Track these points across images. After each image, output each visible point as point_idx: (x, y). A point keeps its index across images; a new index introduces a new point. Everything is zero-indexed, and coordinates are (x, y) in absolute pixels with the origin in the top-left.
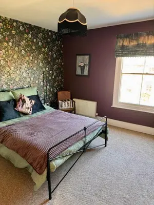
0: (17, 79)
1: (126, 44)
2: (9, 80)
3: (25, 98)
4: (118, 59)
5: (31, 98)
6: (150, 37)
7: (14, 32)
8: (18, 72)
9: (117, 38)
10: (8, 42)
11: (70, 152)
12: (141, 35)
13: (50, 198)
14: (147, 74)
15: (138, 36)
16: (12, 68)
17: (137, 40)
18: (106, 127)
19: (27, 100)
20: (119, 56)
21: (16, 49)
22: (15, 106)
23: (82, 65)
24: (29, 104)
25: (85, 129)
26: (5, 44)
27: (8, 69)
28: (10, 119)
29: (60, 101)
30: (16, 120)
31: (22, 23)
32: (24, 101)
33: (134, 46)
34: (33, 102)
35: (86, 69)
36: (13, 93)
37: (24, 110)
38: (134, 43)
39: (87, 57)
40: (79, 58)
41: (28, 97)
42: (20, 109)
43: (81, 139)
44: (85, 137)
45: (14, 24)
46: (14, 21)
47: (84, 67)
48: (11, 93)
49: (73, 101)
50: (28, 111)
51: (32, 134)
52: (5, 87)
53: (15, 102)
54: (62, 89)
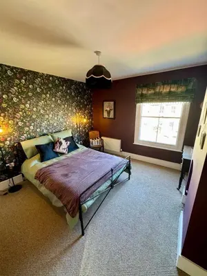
0: (55, 124)
1: (144, 92)
2: (49, 125)
3: (62, 140)
4: (138, 105)
5: (66, 139)
6: (165, 86)
7: (50, 85)
8: (56, 118)
9: (137, 87)
10: (46, 94)
11: (99, 192)
12: (157, 85)
13: (83, 234)
14: (163, 117)
15: (154, 86)
16: (51, 115)
17: (154, 89)
18: (130, 164)
19: (64, 142)
20: (139, 102)
21: (53, 99)
22: (54, 148)
23: (108, 109)
24: (65, 145)
25: (112, 170)
26: (44, 96)
27: (47, 116)
28: (49, 159)
29: (91, 140)
30: (55, 160)
31: (57, 77)
32: (61, 143)
33: (151, 94)
34: (69, 143)
35: (112, 113)
36: (52, 136)
37: (61, 150)
38: (152, 91)
39: (112, 103)
40: (106, 104)
41: (64, 139)
42: (58, 150)
43: (109, 179)
44: (112, 176)
45: (51, 78)
46: (50, 76)
47: (110, 111)
48: (50, 137)
49: (101, 139)
50: (64, 151)
51: (66, 175)
52: (45, 131)
53: (53, 144)
54: (92, 129)
